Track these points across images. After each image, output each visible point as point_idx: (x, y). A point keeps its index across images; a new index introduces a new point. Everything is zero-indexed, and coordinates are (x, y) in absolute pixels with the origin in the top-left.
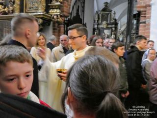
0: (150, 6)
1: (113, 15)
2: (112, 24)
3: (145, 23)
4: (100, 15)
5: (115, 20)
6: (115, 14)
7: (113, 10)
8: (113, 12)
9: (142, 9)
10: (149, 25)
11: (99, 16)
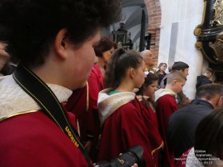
0: (159, 29)
1: (128, 36)
2: (127, 45)
3: (154, 44)
4: (116, 36)
5: (131, 41)
6: (130, 35)
7: (129, 31)
8: (128, 33)
9: (152, 32)
10: (158, 47)
11: (114, 36)
